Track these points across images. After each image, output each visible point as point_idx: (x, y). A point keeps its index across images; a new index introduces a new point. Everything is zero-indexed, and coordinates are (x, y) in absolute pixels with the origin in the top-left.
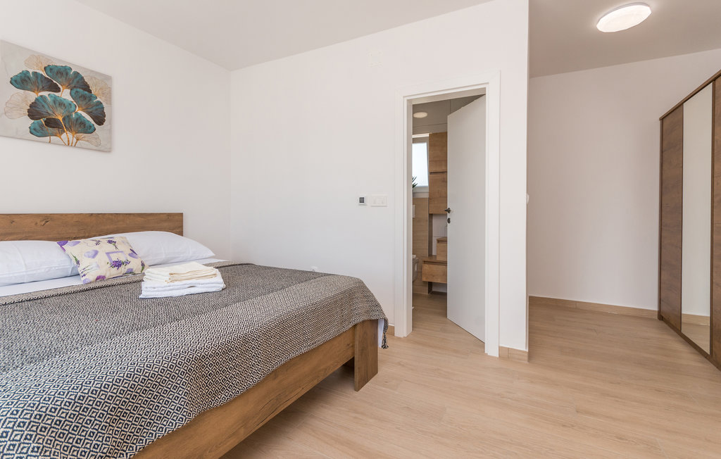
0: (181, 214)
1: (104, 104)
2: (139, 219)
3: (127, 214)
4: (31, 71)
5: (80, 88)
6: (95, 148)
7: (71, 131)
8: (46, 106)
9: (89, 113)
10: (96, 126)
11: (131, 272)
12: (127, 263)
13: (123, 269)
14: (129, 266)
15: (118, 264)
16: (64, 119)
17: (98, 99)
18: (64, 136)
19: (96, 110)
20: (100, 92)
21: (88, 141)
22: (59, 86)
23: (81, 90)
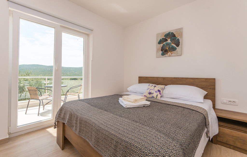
0: (214, 79)
1: (180, 39)
2: (191, 80)
3: (186, 78)
4: (162, 38)
5: (172, 37)
6: (176, 55)
7: (170, 52)
8: (164, 46)
9: (175, 44)
10: (177, 47)
11: (153, 97)
12: (153, 94)
13: (151, 95)
14: (153, 95)
15: (150, 93)
16: (168, 49)
17: (178, 38)
18: (168, 54)
19: (177, 42)
20: (178, 35)
21: (174, 53)
22: (168, 39)
23: (173, 37)
